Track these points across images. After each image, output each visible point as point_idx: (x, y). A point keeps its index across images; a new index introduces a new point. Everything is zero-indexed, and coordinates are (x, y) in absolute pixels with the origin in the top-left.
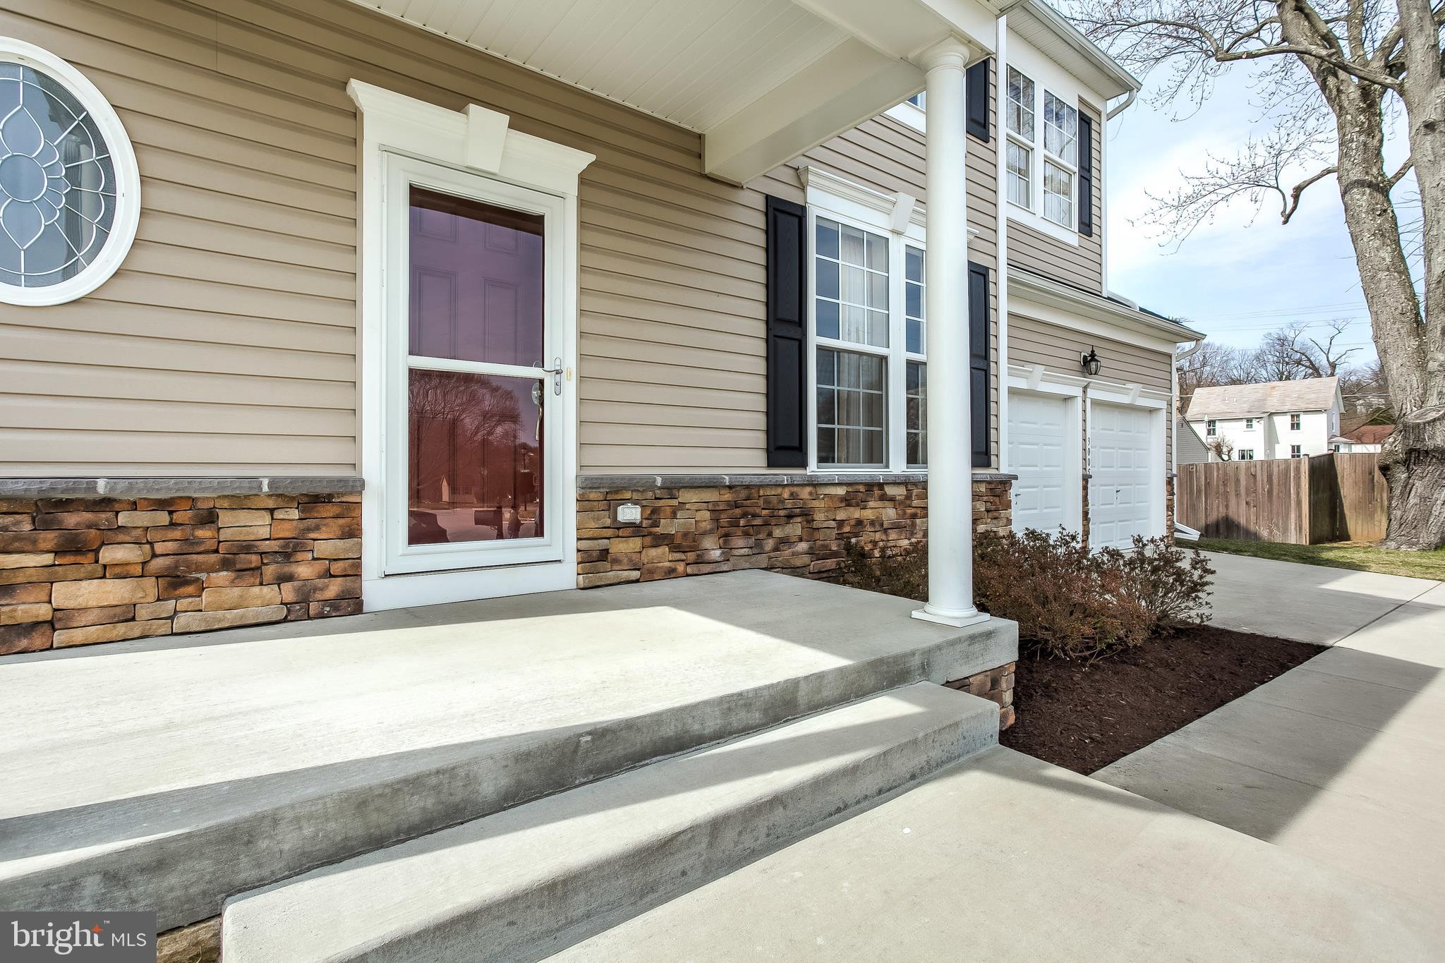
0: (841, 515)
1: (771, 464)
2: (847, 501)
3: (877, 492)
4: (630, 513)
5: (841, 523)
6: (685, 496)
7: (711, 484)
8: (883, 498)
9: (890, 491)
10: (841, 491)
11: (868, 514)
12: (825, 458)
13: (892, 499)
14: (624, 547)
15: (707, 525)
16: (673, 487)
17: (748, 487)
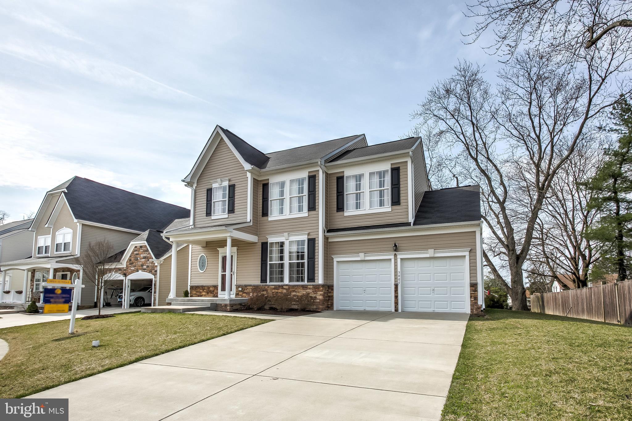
0: (273, 291)
1: (261, 283)
2: (274, 289)
3: (281, 287)
4: (240, 289)
5: (273, 292)
6: (248, 287)
7: (250, 286)
8: (283, 288)
9: (284, 287)
10: (273, 287)
11: (280, 291)
12: (271, 281)
13: (285, 288)
14: (240, 293)
15: (251, 291)
16: (246, 286)
17: (257, 286)
